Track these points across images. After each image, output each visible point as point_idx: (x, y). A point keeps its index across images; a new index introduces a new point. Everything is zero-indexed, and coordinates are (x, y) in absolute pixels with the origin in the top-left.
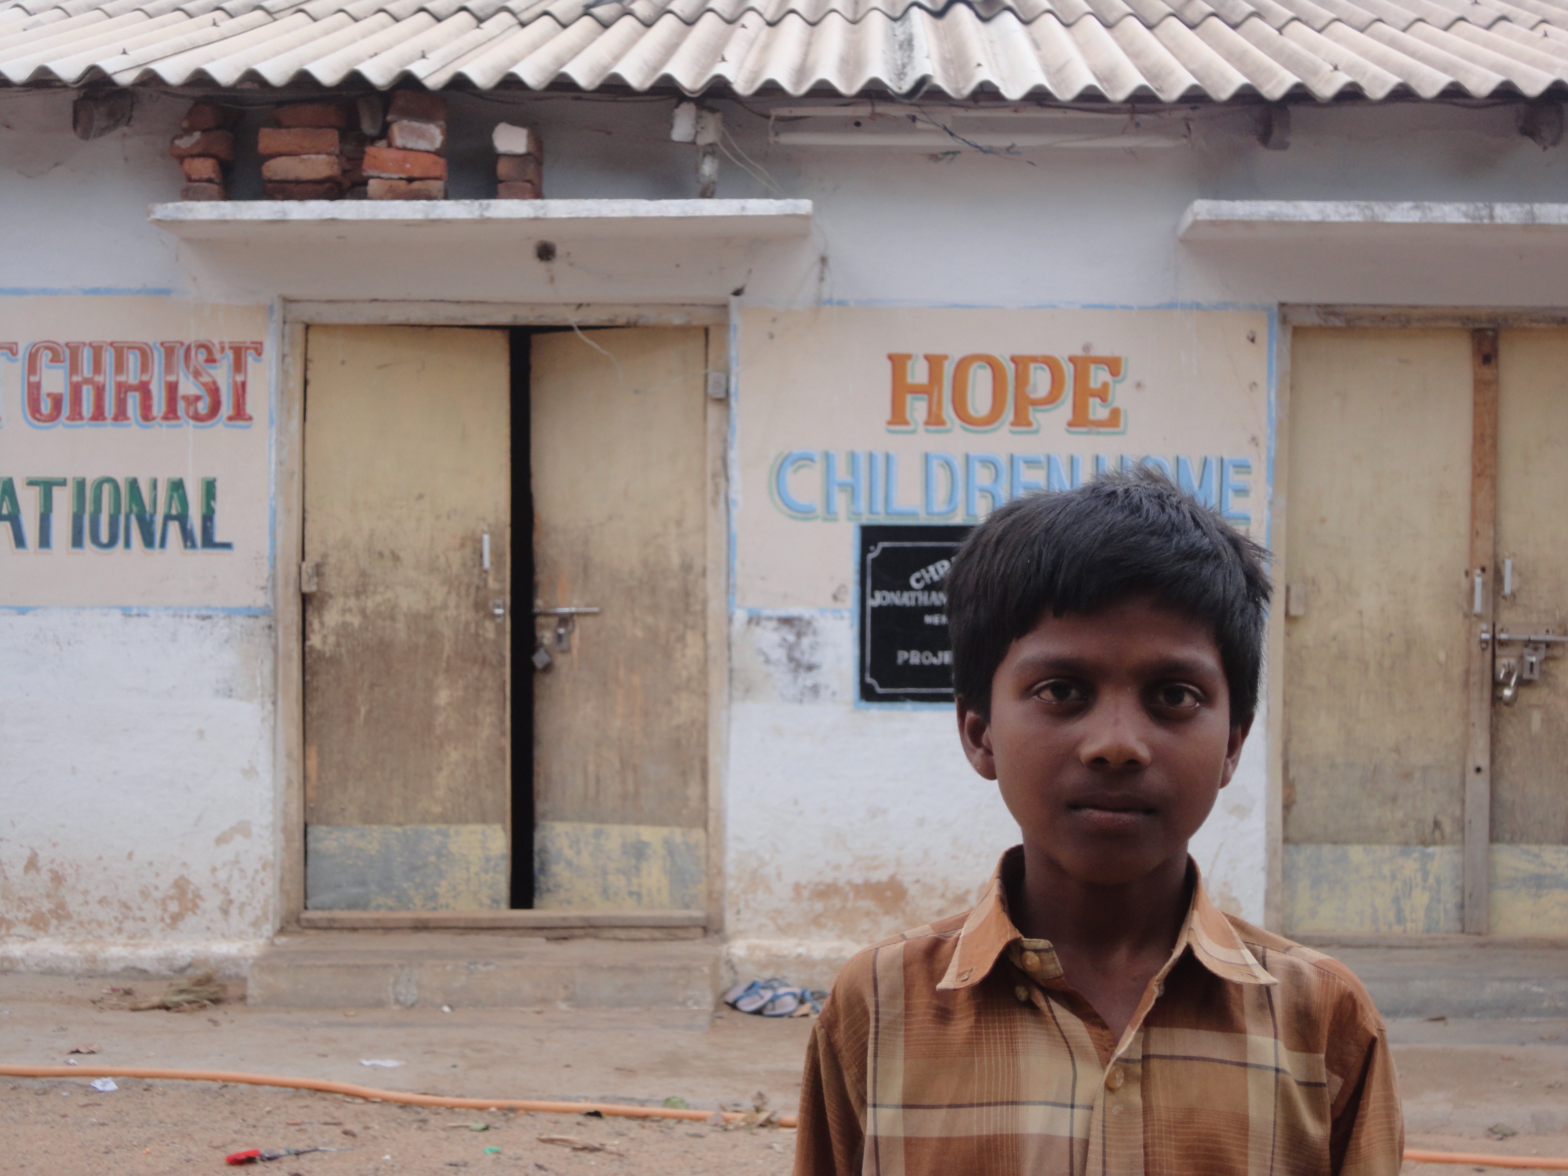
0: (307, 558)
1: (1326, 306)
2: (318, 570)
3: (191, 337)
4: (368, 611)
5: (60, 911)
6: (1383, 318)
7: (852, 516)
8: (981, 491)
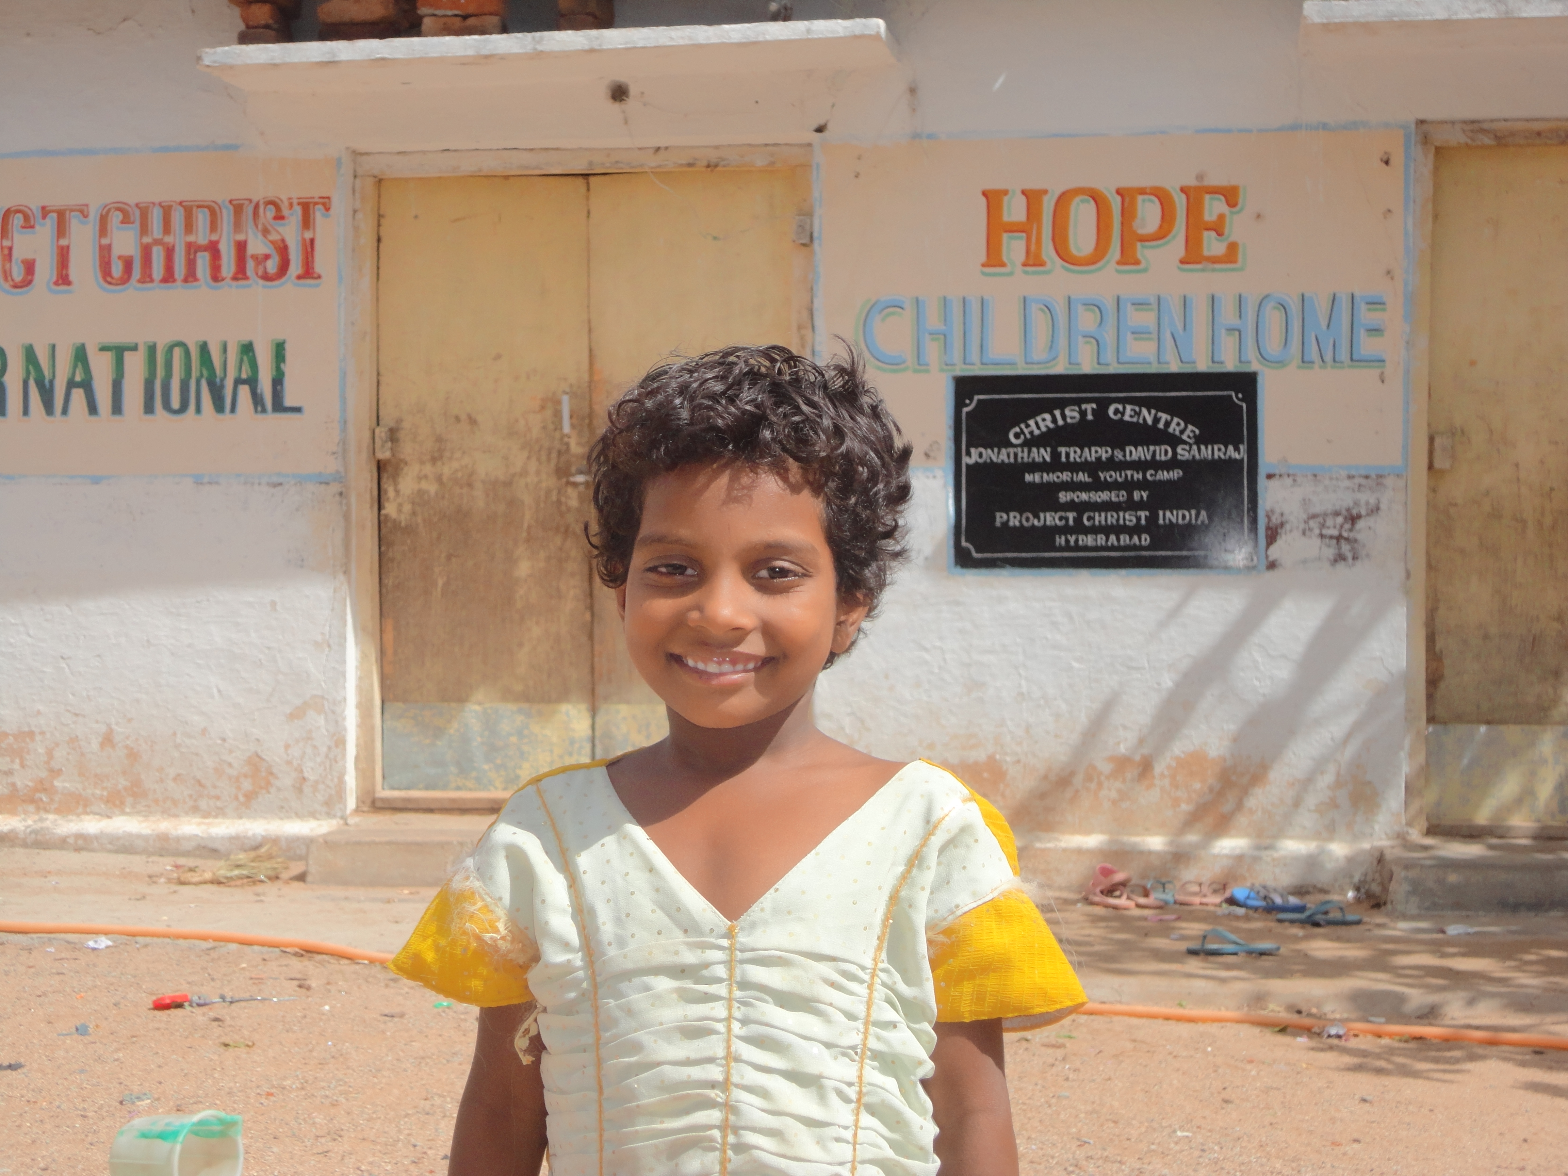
0: (381, 423)
1: (1473, 122)
2: (393, 435)
3: (259, 194)
4: (445, 479)
5: (135, 789)
6: (1539, 134)
7: (945, 367)
8: (1085, 336)
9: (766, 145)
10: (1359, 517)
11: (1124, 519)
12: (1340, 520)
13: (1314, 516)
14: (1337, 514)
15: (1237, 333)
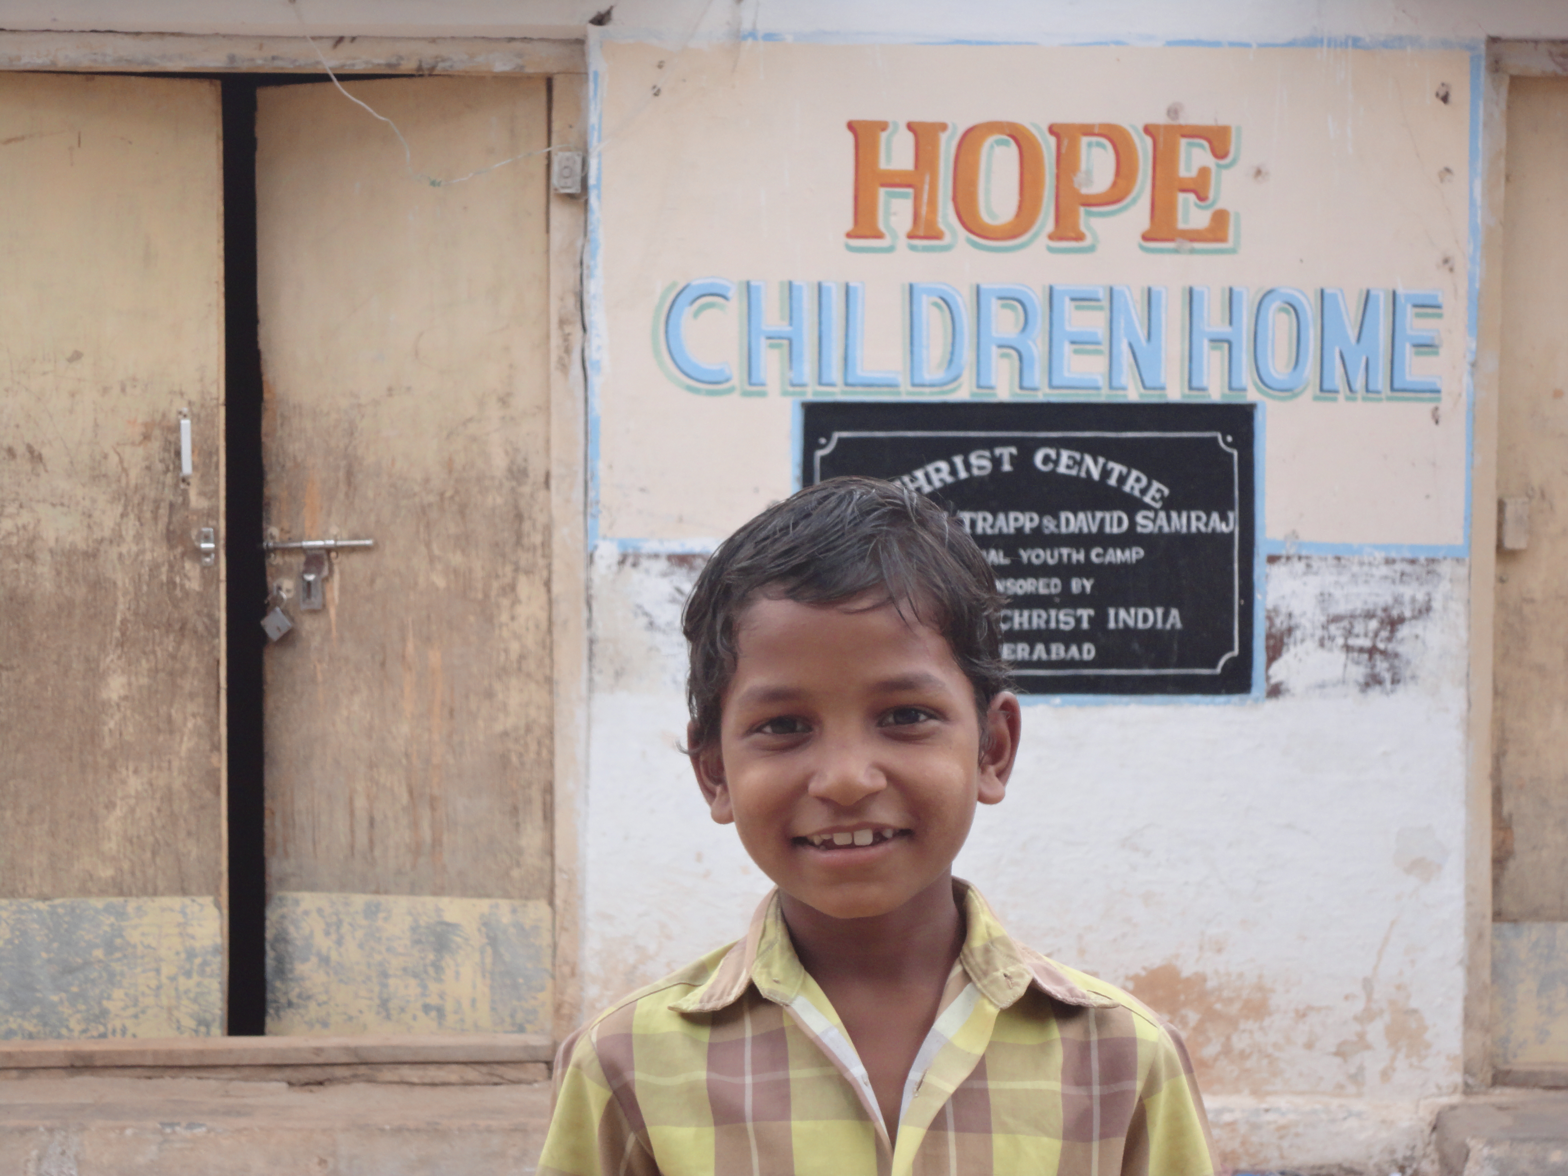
7: (791, 389)
8: (1000, 346)
9: (511, 40)
10: (1401, 620)
11: (1058, 621)
12: (1374, 624)
13: (1336, 619)
14: (1369, 615)
15: (1226, 346)
